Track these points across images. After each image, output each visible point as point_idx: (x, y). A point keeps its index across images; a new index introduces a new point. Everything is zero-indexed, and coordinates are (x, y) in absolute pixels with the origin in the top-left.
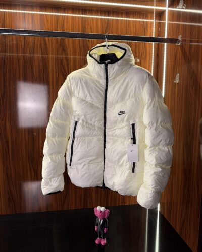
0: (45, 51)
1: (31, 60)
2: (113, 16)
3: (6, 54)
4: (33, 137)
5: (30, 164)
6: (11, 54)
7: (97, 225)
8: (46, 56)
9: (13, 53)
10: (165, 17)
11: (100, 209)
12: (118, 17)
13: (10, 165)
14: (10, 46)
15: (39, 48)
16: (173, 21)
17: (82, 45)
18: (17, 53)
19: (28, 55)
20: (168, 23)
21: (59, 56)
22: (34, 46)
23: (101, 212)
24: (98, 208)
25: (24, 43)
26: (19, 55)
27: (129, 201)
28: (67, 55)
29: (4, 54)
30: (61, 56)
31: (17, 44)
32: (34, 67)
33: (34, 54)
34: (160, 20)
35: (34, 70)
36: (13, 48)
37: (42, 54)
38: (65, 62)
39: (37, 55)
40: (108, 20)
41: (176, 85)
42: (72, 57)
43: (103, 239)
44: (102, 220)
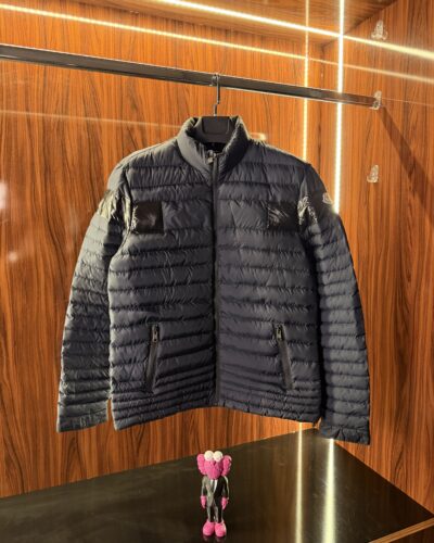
0: (93, 107)
1: (61, 127)
8: (96, 119)
9: (16, 109)
10: (337, 53)
11: (211, 457)
12: (246, 44)
14: (8, 91)
15: (79, 100)
16: (357, 64)
17: (173, 97)
18: (27, 110)
19: (53, 116)
20: (344, 68)
23: (215, 463)
25: (44, 86)
26: (31, 113)
27: (271, 431)
28: (141, 119)
30: (128, 122)
31: (26, 87)
32: (68, 142)
34: (322, 58)
35: (68, 150)
36: (16, 95)
37: (86, 115)
38: (137, 134)
39: (75, 118)
40: (226, 48)
41: (372, 186)
42: (153, 124)
43: (220, 522)
44: (216, 481)
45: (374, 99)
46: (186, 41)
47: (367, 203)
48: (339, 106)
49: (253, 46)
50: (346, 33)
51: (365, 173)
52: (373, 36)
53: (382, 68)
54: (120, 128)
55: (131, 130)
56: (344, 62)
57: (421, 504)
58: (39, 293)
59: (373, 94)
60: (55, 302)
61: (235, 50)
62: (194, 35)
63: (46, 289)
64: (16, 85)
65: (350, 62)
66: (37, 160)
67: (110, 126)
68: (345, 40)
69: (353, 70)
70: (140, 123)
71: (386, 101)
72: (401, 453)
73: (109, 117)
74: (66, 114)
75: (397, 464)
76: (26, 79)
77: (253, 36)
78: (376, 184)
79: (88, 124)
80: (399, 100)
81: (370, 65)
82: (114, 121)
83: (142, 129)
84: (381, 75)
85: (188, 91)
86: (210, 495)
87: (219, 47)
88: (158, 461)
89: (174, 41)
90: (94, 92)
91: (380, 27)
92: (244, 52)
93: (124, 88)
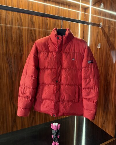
0: (20, 23)
1: (11, 29)
2: (61, 6)
4: (12, 81)
5: (10, 100)
7: (53, 134)
8: (21, 27)
10: (89, 11)
11: (55, 124)
12: (64, 7)
15: (16, 21)
16: (95, 15)
17: (44, 22)
19: (8, 25)
20: (91, 16)
21: (29, 28)
22: (13, 19)
23: (56, 126)
24: (54, 124)
26: (2, 25)
28: (34, 27)
30: (31, 28)
32: (13, 34)
33: (12, 25)
34: (85, 12)
35: (13, 36)
38: (33, 32)
39: (15, 26)
40: (59, 8)
41: (98, 49)
42: (38, 29)
43: (57, 142)
44: (56, 131)
45: (100, 25)
46: (48, 5)
47: (97, 53)
48: (90, 26)
49: (66, 8)
50: (92, 6)
51: (96, 45)
52: (100, 7)
53: (102, 16)
54: (28, 30)
55: (31, 31)
56: (91, 14)
57: (110, 134)
58: (4, 78)
59: (99, 23)
60: (9, 80)
61: (61, 9)
62: (50, 4)
63: (6, 77)
65: (93, 14)
66: (4, 39)
67: (25, 29)
68: (92, 8)
69: (94, 16)
70: (34, 29)
71: (103, 25)
72: (105, 121)
73: (25, 26)
75: (103, 124)
77: (66, 5)
78: (99, 48)
79: (19, 28)
80: (107, 25)
81: (99, 15)
82: (27, 28)
83: (35, 30)
84: (102, 18)
85: (48, 20)
86: (54, 135)
87: (57, 7)
88: (38, 124)
89: (44, 5)
90: (21, 19)
91: (102, 4)
92: (64, 9)
93: (30, 18)
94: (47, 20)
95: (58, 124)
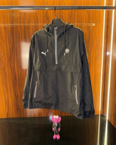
0: (36, 20)
1: (28, 27)
3: (14, 24)
6: (17, 24)
8: (37, 24)
9: (18, 23)
13: (17, 89)
14: (16, 18)
19: (26, 24)
22: (30, 18)
25: (24, 16)
26: (21, 24)
29: (12, 24)
31: (20, 17)
37: (35, 23)
39: (32, 24)
43: (58, 135)
44: (57, 124)
64: (17, 17)
66: (23, 36)
73: (41, 23)
74: (30, 23)
76: (20, 15)
90: (37, 16)
93: (45, 14)
94: (62, 13)
95: (59, 116)
